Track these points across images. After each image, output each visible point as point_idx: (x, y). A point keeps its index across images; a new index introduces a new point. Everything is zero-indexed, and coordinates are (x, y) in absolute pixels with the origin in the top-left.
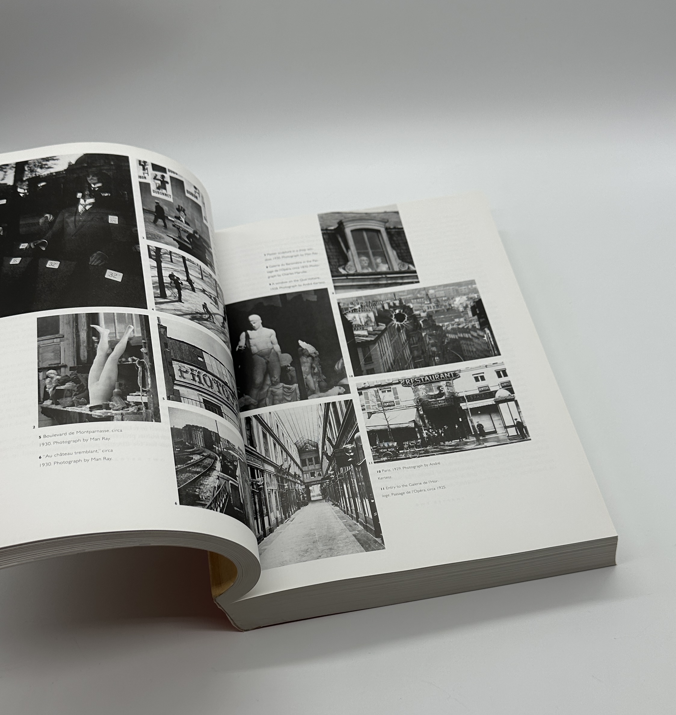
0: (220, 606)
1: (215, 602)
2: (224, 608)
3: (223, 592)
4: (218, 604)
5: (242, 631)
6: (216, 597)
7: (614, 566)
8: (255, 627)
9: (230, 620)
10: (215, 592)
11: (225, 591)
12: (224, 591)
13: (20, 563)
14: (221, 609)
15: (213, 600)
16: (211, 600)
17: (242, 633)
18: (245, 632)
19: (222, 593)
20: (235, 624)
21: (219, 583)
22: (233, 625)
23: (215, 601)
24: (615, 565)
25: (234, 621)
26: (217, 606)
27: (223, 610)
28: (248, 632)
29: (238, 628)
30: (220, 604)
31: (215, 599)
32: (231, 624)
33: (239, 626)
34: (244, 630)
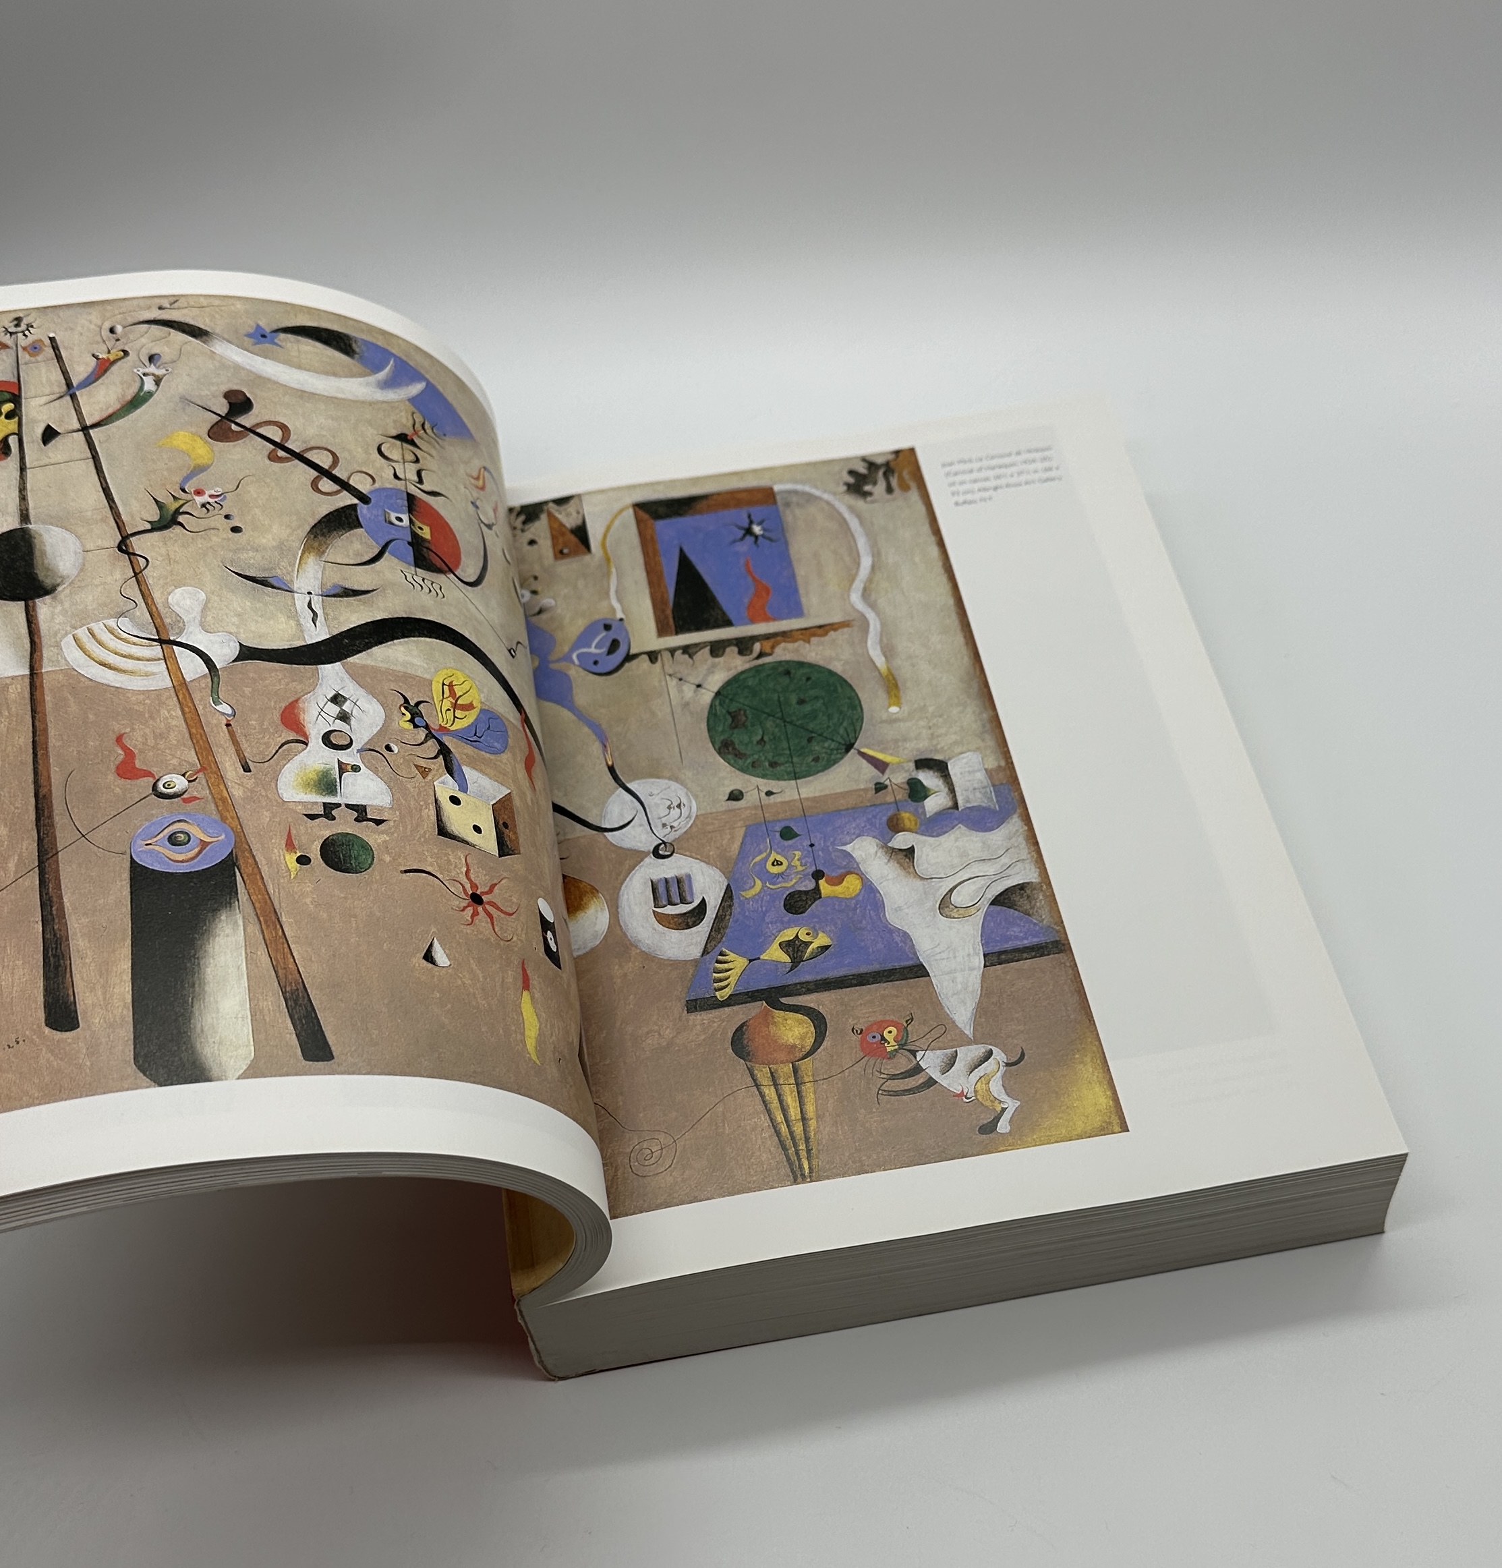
0: (522, 1316)
1: (516, 1309)
2: (529, 1325)
4: (520, 1311)
5: (553, 1380)
9: (534, 1352)
10: (520, 1284)
11: (544, 1282)
13: (93, 1208)
14: (523, 1324)
15: (514, 1301)
16: (509, 1302)
17: (551, 1384)
20: (541, 1362)
21: (529, 1261)
23: (518, 1304)
24: (1382, 1232)
25: (542, 1355)
26: (516, 1317)
27: (524, 1328)
28: (568, 1381)
29: (547, 1372)
30: (524, 1313)
31: (519, 1300)
32: (533, 1361)
33: (549, 1367)
34: (558, 1377)
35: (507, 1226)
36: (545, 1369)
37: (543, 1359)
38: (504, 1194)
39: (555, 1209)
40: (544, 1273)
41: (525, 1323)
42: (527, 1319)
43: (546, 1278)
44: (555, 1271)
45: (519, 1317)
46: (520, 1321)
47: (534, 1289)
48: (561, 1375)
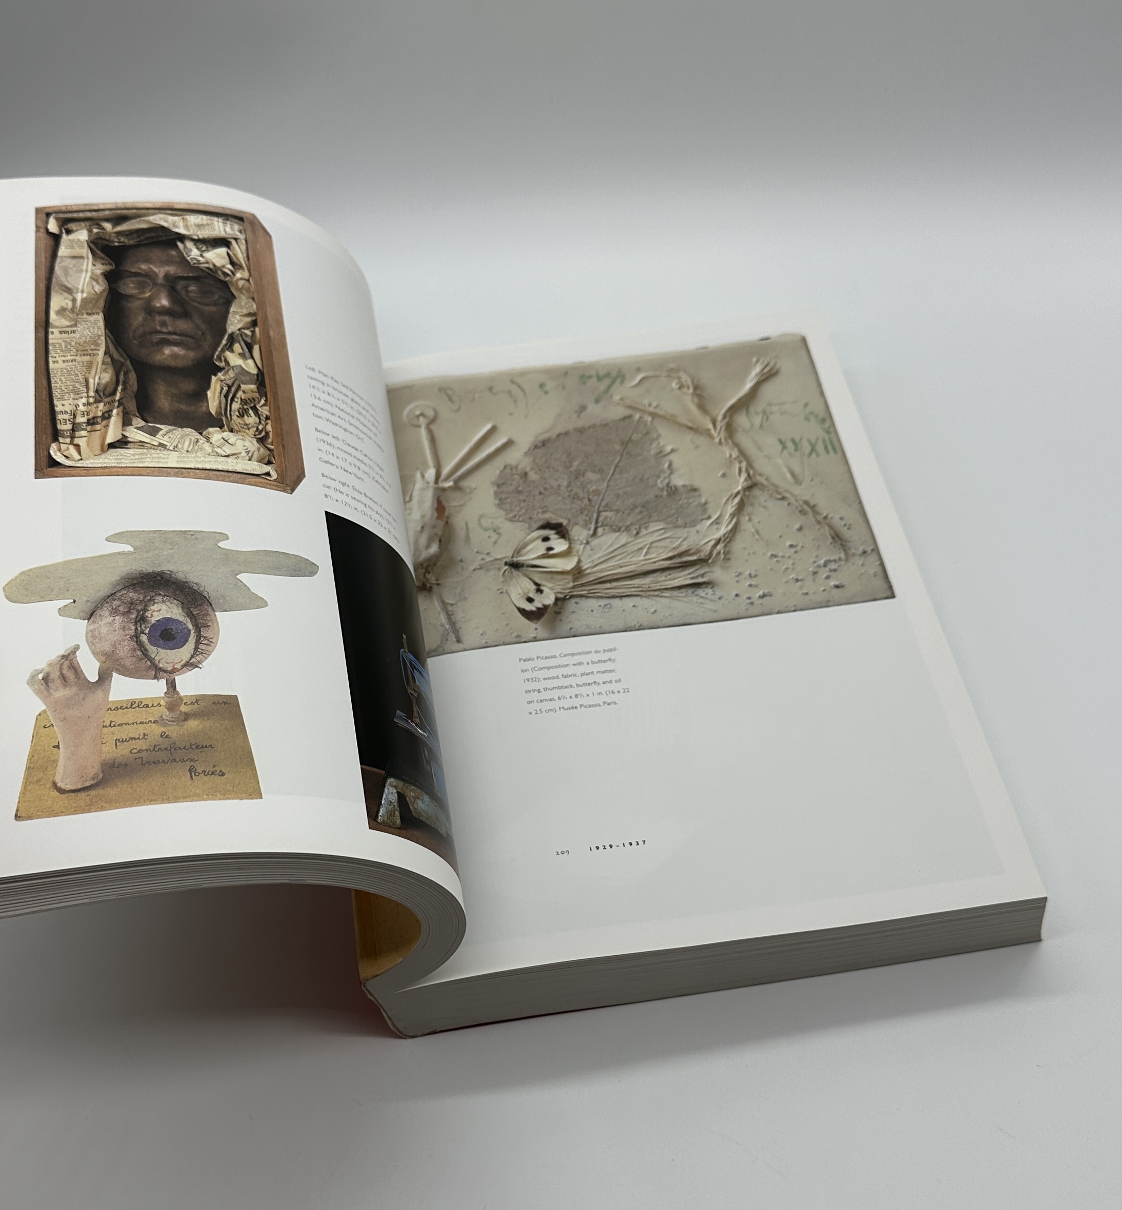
3: (381, 972)
6: (367, 980)
8: (427, 1031)
12: (383, 970)
18: (410, 1040)
19: (379, 973)
22: (392, 1028)
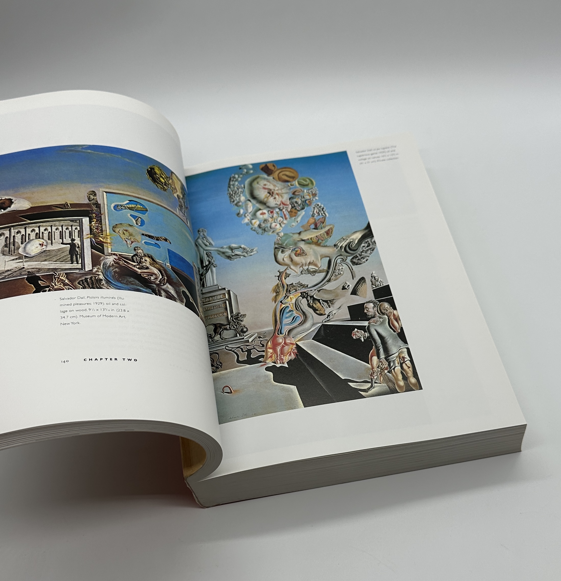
0: (189, 485)
1: (185, 482)
2: (192, 488)
4: (188, 483)
5: (204, 508)
7: (519, 453)
9: (195, 498)
10: (186, 473)
11: (195, 472)
15: (184, 479)
16: (182, 479)
20: (199, 501)
21: (190, 464)
24: (520, 451)
27: (190, 489)
28: (209, 508)
29: (201, 505)
30: (189, 484)
31: (186, 479)
32: (196, 501)
33: (202, 503)
34: (206, 507)
35: (182, 451)
36: (200, 504)
37: (199, 500)
38: (180, 439)
39: (199, 445)
40: (196, 469)
41: (190, 487)
42: (190, 485)
43: (196, 471)
44: (199, 468)
45: (187, 485)
46: (188, 486)
47: (191, 475)
48: (207, 506)
